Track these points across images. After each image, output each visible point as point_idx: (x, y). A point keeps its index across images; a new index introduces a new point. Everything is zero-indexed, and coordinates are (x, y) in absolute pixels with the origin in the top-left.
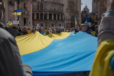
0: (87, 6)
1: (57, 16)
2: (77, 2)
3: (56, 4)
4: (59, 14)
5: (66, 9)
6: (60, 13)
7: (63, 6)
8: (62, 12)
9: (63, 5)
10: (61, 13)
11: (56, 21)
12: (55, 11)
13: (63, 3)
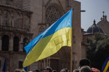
0: (106, 17)
1: (11, 41)
2: (68, 6)
3: (10, 10)
4: (18, 35)
5: (39, 24)
6: (21, 33)
7: (29, 17)
8: (28, 30)
9: (29, 14)
10: (25, 34)
11: (10, 53)
12: (6, 28)
13: (31, 9)
